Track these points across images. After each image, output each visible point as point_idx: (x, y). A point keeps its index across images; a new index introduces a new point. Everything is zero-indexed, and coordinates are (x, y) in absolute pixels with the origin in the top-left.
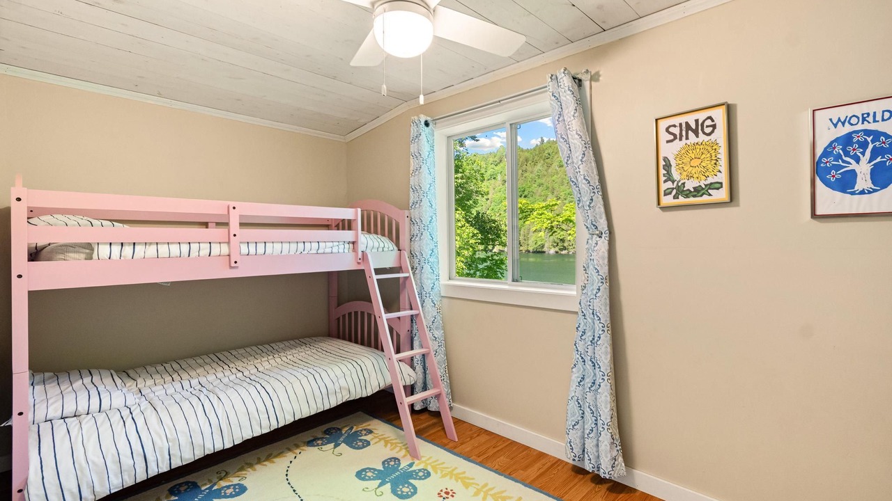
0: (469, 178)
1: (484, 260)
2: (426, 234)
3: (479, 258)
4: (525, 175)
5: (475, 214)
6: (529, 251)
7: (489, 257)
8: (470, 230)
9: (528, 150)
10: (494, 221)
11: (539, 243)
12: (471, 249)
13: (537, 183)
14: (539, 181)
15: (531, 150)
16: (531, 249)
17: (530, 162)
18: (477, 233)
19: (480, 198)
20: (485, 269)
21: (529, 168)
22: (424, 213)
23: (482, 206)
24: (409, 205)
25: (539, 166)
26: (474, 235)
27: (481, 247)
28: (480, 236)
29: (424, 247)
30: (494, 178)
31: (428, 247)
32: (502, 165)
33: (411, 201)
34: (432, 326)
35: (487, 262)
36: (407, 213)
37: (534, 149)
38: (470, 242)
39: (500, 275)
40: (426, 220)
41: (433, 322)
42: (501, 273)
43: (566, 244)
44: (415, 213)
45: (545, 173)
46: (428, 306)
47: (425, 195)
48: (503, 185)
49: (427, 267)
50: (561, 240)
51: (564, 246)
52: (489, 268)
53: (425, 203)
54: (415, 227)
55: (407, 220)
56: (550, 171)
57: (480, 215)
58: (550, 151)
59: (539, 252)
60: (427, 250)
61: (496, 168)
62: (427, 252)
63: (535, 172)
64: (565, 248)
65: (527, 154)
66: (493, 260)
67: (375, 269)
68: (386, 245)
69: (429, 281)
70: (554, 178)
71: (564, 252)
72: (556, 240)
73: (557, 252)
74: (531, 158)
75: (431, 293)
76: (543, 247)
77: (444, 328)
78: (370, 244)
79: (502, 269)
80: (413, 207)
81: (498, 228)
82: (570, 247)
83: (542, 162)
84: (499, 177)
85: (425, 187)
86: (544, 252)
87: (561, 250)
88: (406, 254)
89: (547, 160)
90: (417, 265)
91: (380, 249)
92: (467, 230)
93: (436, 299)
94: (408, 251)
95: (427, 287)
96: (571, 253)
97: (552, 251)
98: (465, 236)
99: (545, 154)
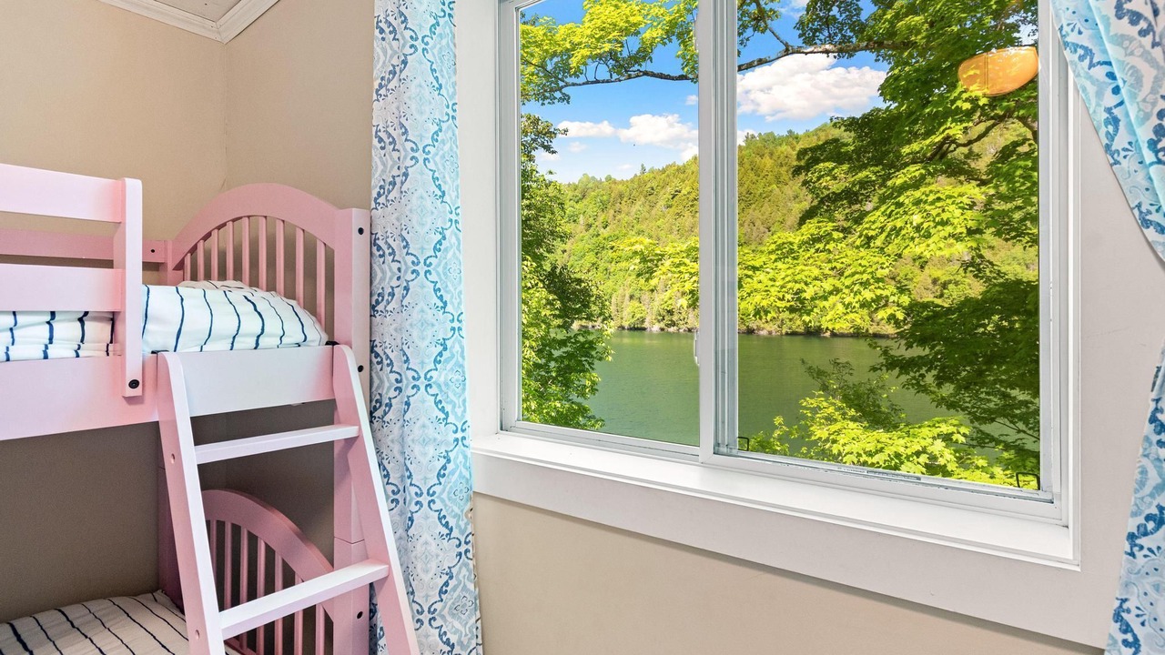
0: (539, 210)
1: (563, 343)
2: (421, 290)
3: (554, 340)
4: (619, 217)
5: (549, 270)
6: (623, 328)
7: (570, 338)
8: (541, 294)
9: (622, 182)
10: (579, 281)
11: (638, 316)
12: (544, 326)
13: (635, 229)
14: (637, 227)
15: (627, 181)
16: (626, 325)
17: (625, 199)
18: (554, 300)
19: (557, 243)
20: (564, 357)
21: (624, 208)
22: (415, 218)
23: (560, 256)
24: (370, 193)
25: (638, 206)
26: (550, 303)
27: (559, 322)
28: (558, 304)
29: (415, 333)
30: (575, 221)
31: (429, 332)
32: (585, 202)
33: (376, 182)
34: (438, 606)
35: (566, 346)
36: (357, 217)
37: (632, 181)
38: (543, 314)
39: (587, 366)
40: (422, 242)
41: (441, 592)
42: (589, 364)
43: (675, 318)
44: (386, 222)
45: (647, 216)
46: (426, 537)
47: (419, 155)
48: (587, 230)
49: (423, 404)
50: (669, 311)
51: (671, 321)
52: (570, 356)
53: (419, 180)
54: (385, 267)
55: (359, 244)
56: (653, 212)
57: (558, 271)
58: (654, 184)
59: (637, 329)
60: (423, 345)
61: (577, 206)
62: (423, 352)
63: (632, 214)
64: (673, 324)
65: (620, 187)
66: (577, 342)
67: (196, 421)
68: (273, 326)
69: (431, 451)
70: (659, 223)
71: (672, 329)
72: (662, 312)
73: (662, 329)
74: (627, 194)
75: (437, 489)
76: (643, 321)
77: (480, 603)
78: (197, 320)
79: (592, 357)
80: (382, 200)
81: (586, 292)
82: (681, 322)
83: (643, 199)
84: (581, 219)
85: (421, 129)
86: (644, 329)
87: (668, 325)
88: (350, 358)
89: (650, 198)
90: (392, 393)
91: (245, 342)
92: (537, 294)
93: (455, 510)
94: (361, 343)
95: (423, 475)
96: (681, 331)
97: (656, 328)
98: (534, 304)
99: (647, 188)
